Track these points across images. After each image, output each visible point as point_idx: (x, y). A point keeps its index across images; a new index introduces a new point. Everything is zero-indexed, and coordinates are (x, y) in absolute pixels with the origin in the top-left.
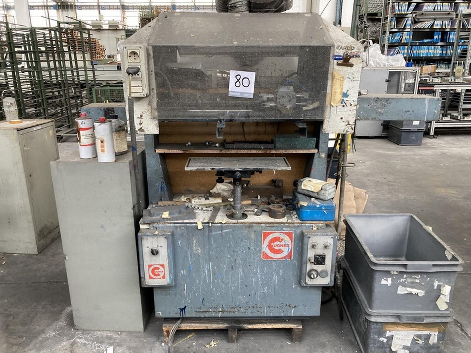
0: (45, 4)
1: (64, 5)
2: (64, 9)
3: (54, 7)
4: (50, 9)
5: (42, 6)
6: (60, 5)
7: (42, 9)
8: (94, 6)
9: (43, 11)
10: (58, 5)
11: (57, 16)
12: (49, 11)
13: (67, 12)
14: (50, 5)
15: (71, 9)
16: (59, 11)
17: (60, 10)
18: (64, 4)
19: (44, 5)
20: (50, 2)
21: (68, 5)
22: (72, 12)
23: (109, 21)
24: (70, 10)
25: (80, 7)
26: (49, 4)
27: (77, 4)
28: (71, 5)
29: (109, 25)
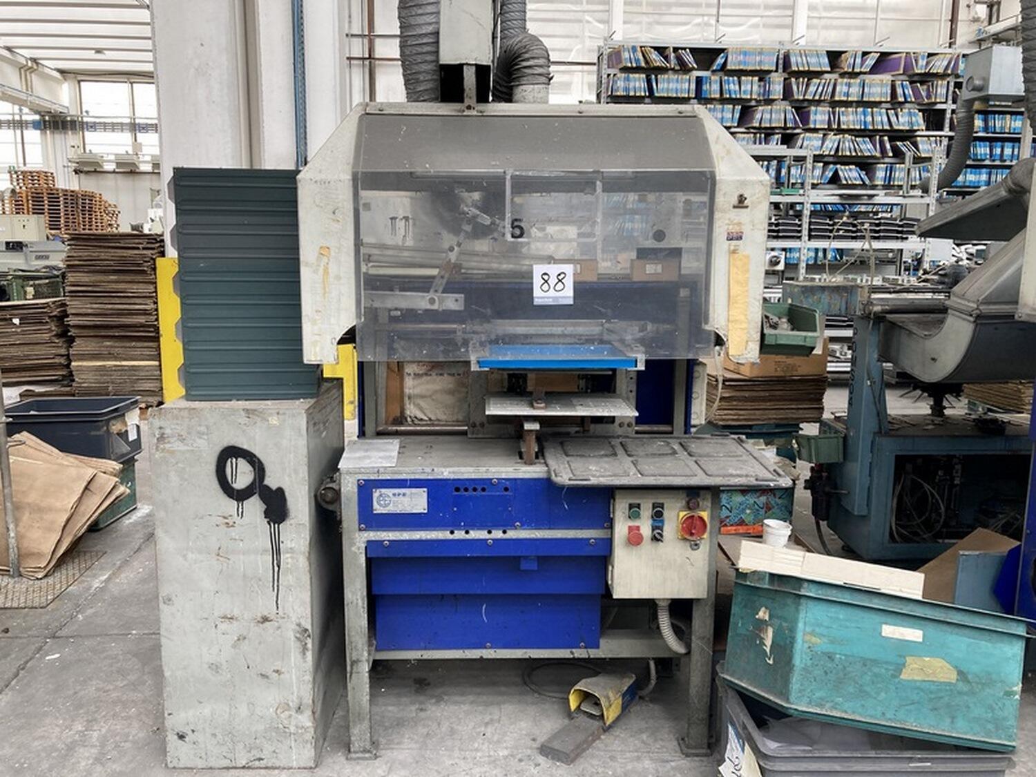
0: (17, 118)
1: (57, 122)
2: (58, 128)
3: (36, 125)
4: (26, 129)
5: (8, 122)
6: (49, 121)
7: (9, 128)
8: (122, 124)
9: (11, 131)
10: (45, 122)
11: (42, 144)
12: (25, 132)
13: (63, 136)
14: (26, 121)
15: (72, 129)
16: (46, 133)
17: (48, 132)
18: (57, 119)
19: (14, 120)
20: (27, 114)
21: (67, 121)
22: (75, 136)
23: (116, 155)
24: (70, 133)
25: (93, 127)
26: (25, 118)
27: (85, 120)
28: (73, 123)
29: (117, 163)
